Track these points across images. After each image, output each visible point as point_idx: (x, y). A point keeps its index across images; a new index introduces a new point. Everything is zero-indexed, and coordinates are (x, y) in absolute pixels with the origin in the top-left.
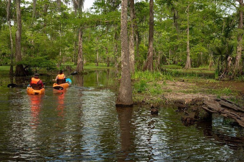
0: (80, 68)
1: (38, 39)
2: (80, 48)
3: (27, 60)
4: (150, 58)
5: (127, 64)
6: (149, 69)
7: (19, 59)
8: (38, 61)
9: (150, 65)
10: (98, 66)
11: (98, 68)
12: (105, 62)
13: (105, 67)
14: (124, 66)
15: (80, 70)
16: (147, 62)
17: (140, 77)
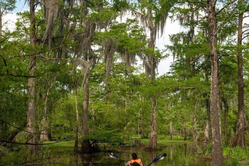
0: (153, 143)
1: (101, 107)
2: (153, 118)
3: (94, 134)
4: (241, 130)
5: (218, 141)
6: (241, 145)
7: (86, 133)
8: (107, 135)
9: (241, 139)
10: (171, 139)
11: (172, 143)
12: (180, 134)
13: (182, 141)
14: (215, 143)
15: (154, 145)
16: (238, 135)
17: (229, 154)
